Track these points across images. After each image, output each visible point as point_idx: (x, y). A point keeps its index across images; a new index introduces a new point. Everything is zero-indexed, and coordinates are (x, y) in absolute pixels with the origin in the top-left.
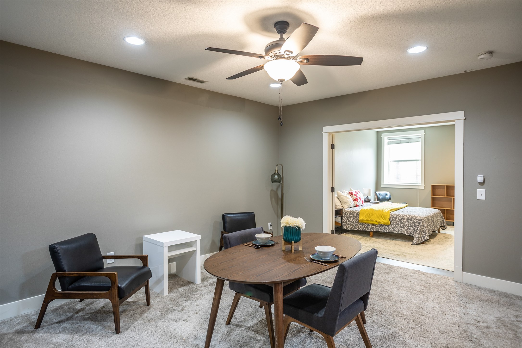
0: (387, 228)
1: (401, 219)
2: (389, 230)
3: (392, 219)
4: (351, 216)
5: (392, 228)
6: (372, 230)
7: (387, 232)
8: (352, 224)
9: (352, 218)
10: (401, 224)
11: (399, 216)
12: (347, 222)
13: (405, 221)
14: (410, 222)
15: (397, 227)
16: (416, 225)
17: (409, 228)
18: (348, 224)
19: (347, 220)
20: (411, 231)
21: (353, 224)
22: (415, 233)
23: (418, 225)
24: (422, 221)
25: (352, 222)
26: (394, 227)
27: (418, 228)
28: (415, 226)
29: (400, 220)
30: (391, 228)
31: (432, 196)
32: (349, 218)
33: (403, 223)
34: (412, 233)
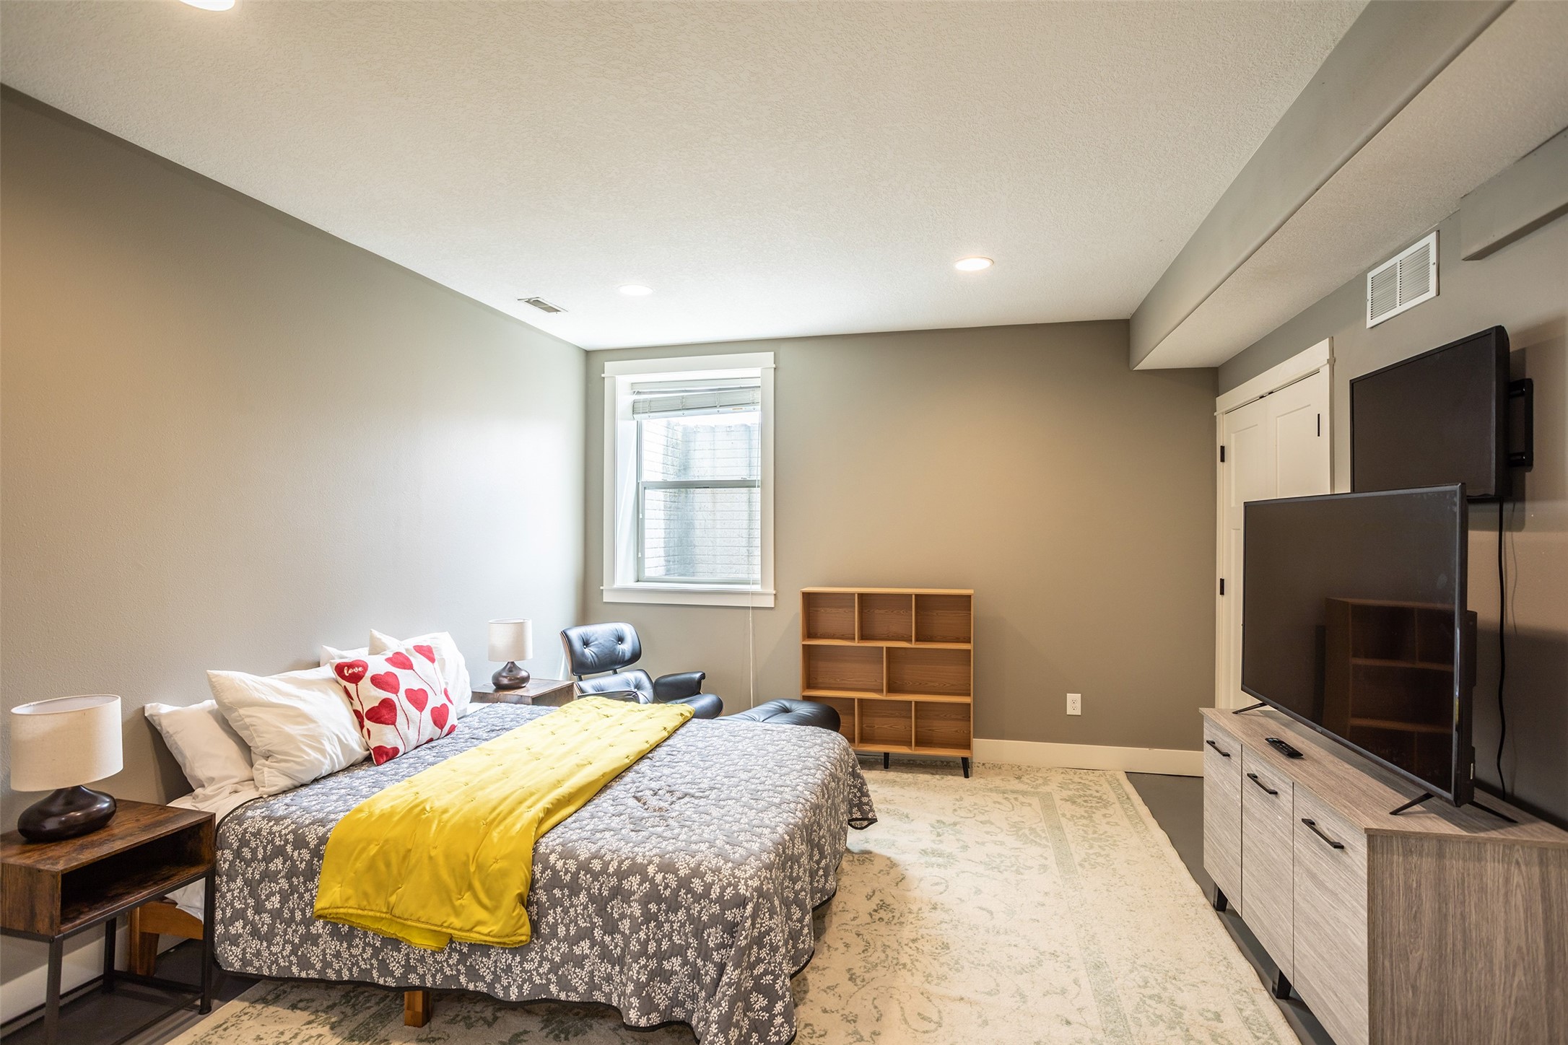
0: (509, 967)
1: (605, 893)
2: (524, 981)
3: (544, 899)
4: (272, 867)
5: (546, 966)
6: (414, 979)
7: (513, 998)
8: (280, 927)
9: (282, 881)
10: (607, 939)
11: (595, 876)
12: (250, 913)
13: (632, 917)
14: (667, 921)
15: (579, 962)
16: (711, 945)
17: (660, 964)
18: (255, 933)
19: (251, 901)
20: (677, 991)
21: (285, 932)
22: (702, 1003)
23: (722, 946)
24: (750, 907)
25: (280, 910)
26: (557, 959)
27: (721, 969)
28: (704, 953)
29: (601, 904)
30: (540, 965)
31: (804, 640)
32: (260, 882)
33: (619, 932)
34: (682, 1004)
